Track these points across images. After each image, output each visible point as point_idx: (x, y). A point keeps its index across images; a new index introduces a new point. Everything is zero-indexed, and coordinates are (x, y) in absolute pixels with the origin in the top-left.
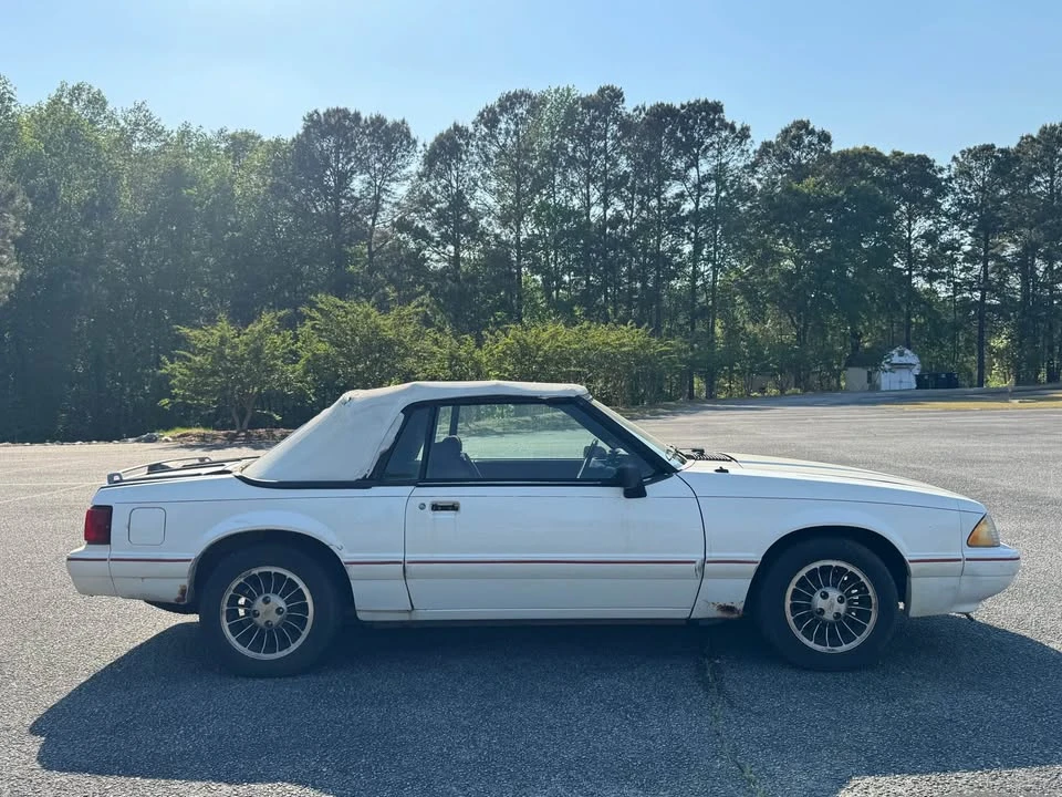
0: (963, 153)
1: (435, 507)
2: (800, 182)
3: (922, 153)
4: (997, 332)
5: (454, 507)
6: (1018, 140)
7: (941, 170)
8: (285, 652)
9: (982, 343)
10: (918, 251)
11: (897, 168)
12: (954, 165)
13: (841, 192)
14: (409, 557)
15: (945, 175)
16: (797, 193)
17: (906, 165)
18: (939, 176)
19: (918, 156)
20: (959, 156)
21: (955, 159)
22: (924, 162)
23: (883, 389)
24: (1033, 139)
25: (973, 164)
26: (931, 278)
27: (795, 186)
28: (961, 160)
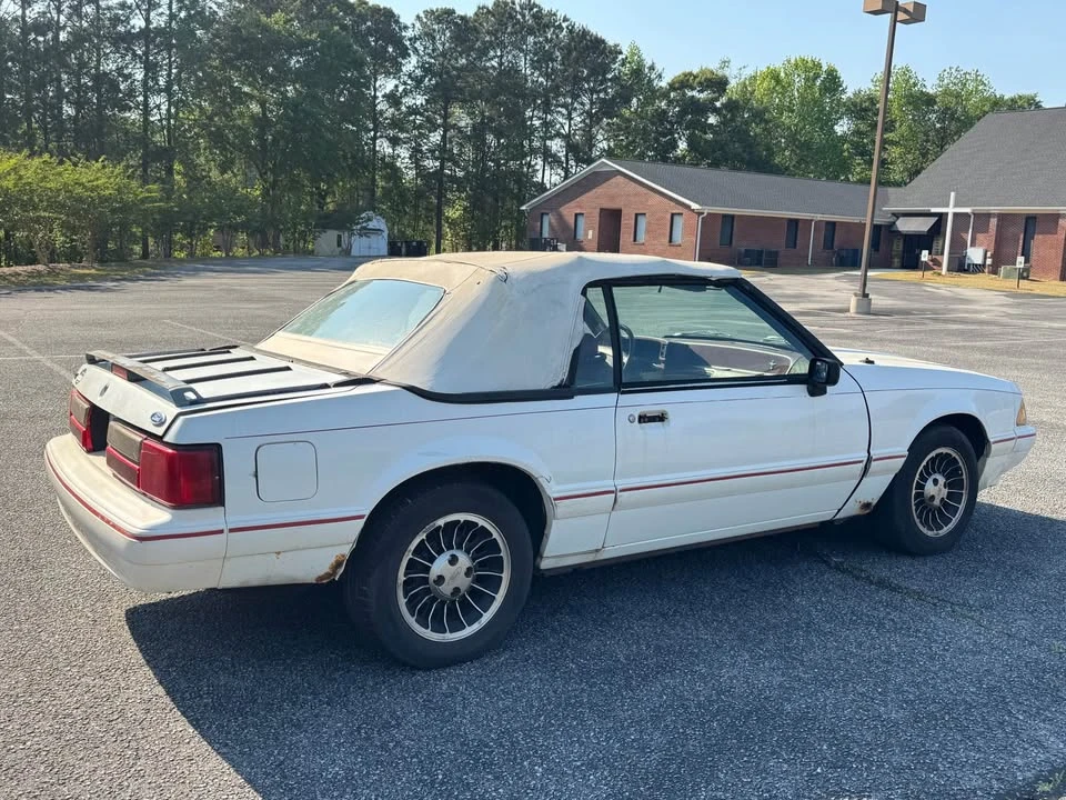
0: (426, 12)
1: (643, 419)
2: (268, 16)
3: (388, 7)
4: (450, 203)
5: (661, 418)
6: (475, 9)
7: (406, 27)
8: (476, 627)
9: (440, 213)
10: (382, 113)
11: (362, 18)
12: (418, 25)
13: (314, 35)
14: (622, 483)
15: (409, 34)
16: (265, 29)
17: (372, 16)
18: (404, 34)
19: (385, 8)
20: (422, 15)
21: (418, 17)
22: (389, 15)
23: (353, 254)
24: (489, 11)
25: (436, 27)
26: (395, 142)
27: (264, 18)
28: (425, 20)
